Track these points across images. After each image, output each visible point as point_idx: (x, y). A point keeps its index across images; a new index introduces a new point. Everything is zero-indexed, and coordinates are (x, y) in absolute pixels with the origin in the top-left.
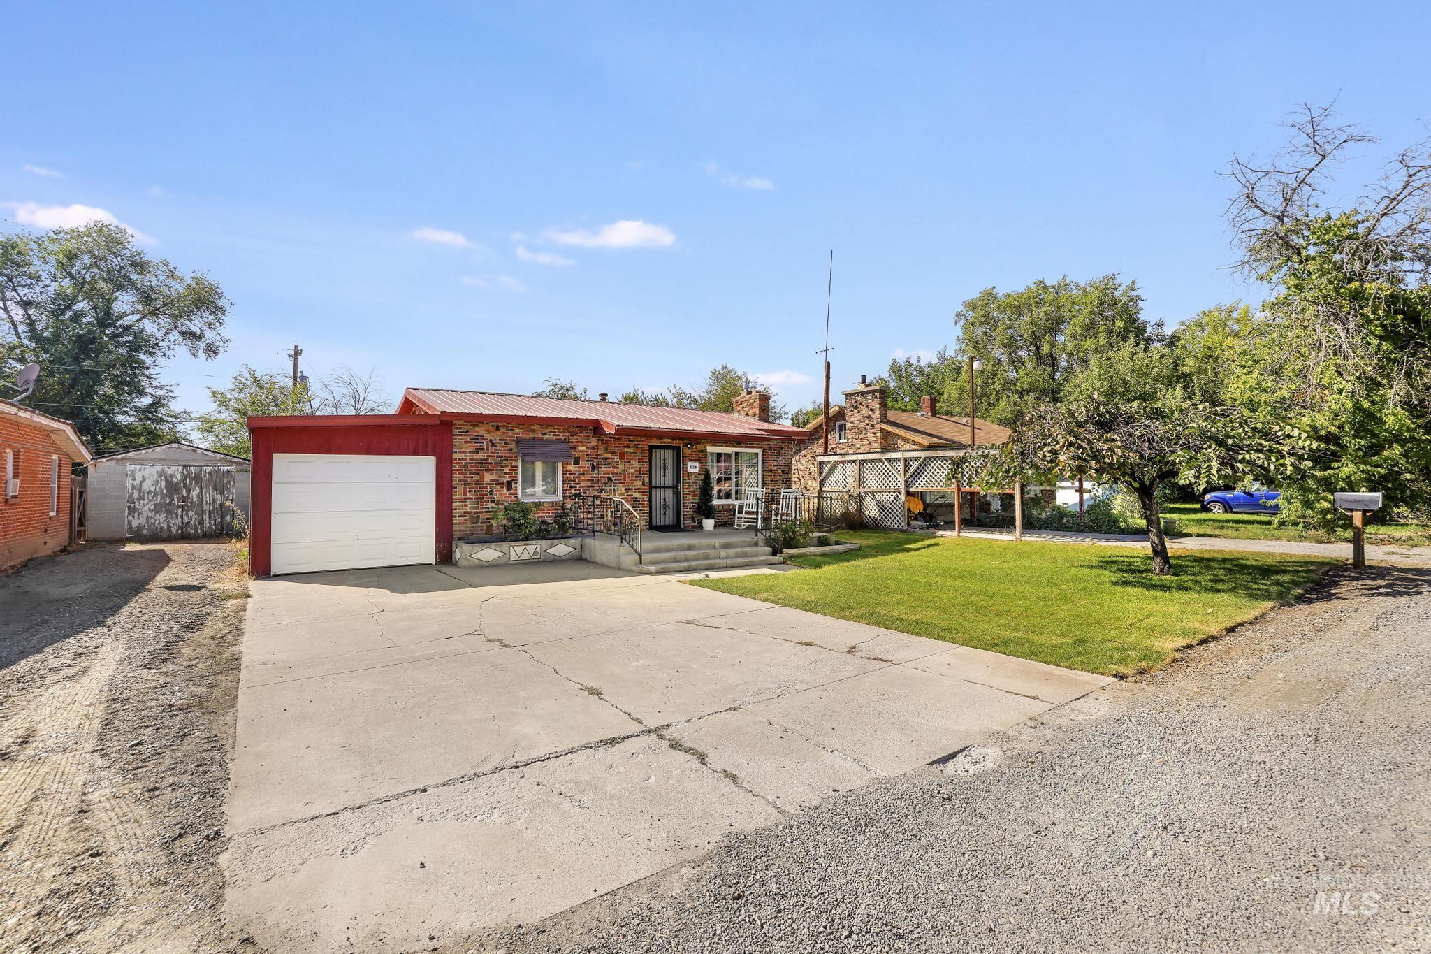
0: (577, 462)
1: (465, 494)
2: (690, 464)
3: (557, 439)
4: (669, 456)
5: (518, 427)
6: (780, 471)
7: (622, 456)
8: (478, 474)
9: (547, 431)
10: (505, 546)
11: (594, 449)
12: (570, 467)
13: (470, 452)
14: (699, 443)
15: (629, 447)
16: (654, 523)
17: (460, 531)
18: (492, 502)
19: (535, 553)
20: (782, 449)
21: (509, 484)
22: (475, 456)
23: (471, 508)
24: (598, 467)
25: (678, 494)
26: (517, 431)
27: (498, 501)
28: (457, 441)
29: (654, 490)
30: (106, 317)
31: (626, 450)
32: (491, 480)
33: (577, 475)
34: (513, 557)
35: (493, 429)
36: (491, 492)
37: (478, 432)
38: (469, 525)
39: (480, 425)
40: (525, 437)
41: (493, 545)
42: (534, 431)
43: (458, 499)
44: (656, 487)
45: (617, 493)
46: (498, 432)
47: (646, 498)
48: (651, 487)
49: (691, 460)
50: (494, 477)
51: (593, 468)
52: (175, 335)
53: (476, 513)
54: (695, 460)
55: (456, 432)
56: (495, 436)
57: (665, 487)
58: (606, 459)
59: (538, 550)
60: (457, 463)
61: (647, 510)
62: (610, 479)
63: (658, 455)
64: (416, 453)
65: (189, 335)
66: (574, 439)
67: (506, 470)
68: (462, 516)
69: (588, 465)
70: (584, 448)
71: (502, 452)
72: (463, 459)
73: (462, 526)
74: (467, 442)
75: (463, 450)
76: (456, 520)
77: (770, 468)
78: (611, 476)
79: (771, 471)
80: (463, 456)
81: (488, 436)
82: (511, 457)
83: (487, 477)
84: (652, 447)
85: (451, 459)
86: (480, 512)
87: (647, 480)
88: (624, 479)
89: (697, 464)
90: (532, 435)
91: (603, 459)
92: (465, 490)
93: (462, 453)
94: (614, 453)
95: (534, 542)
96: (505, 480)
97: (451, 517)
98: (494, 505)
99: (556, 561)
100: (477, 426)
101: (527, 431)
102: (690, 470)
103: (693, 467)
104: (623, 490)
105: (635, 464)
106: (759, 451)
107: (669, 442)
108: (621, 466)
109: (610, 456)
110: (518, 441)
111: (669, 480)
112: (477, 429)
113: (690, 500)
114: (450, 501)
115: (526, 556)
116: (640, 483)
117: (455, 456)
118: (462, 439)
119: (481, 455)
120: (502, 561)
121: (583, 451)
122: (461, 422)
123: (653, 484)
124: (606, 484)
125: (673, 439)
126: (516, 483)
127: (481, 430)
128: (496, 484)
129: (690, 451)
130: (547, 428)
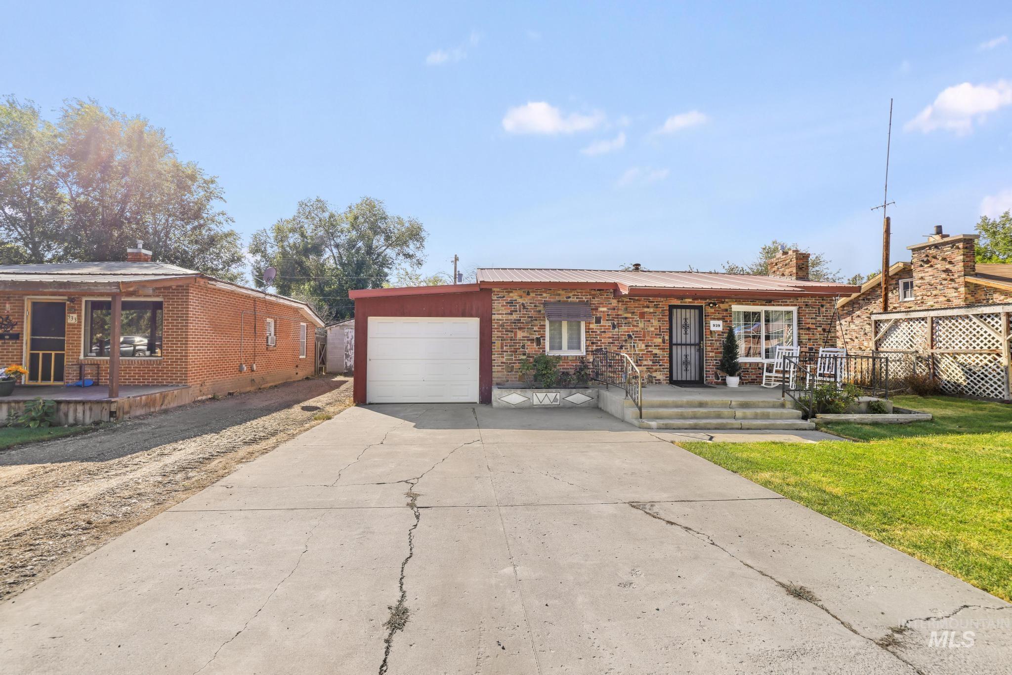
0: (598, 321)
1: (502, 348)
2: (712, 322)
3: (579, 301)
4: (692, 315)
5: (545, 292)
6: (820, 329)
7: (642, 315)
8: (512, 332)
9: (571, 295)
10: (529, 393)
11: (614, 309)
12: (591, 326)
13: (506, 314)
14: (723, 303)
15: (648, 307)
16: (675, 378)
17: (498, 378)
18: (524, 354)
19: (555, 400)
20: (822, 306)
21: (538, 340)
22: (510, 317)
23: (507, 359)
24: (619, 325)
25: (700, 351)
26: (545, 295)
27: (529, 354)
28: (495, 305)
29: (674, 348)
31: (646, 310)
32: (523, 337)
33: (598, 333)
34: (536, 402)
35: (525, 295)
36: (523, 347)
37: (512, 297)
38: (505, 373)
39: (514, 291)
40: (552, 300)
41: (519, 391)
42: (559, 295)
43: (496, 351)
44: (677, 345)
45: (637, 349)
46: (529, 297)
47: (666, 354)
48: (671, 345)
49: (714, 319)
50: (525, 334)
51: (614, 327)
53: (510, 363)
54: (718, 319)
55: (494, 298)
56: (526, 300)
57: (686, 345)
58: (626, 318)
59: (558, 397)
60: (496, 323)
61: (667, 365)
62: (630, 336)
63: (678, 314)
64: (464, 315)
66: (595, 301)
67: (536, 328)
68: (500, 366)
69: (609, 323)
70: (605, 309)
71: (532, 313)
72: (500, 320)
73: (500, 374)
74: (502, 306)
75: (500, 312)
76: (495, 369)
77: (807, 326)
78: (631, 334)
79: (809, 329)
80: (500, 317)
81: (520, 301)
82: (540, 317)
83: (520, 334)
84: (672, 307)
85: (491, 320)
86: (514, 363)
87: (667, 338)
88: (644, 336)
89: (720, 322)
90: (557, 298)
91: (623, 318)
92: (502, 344)
93: (500, 313)
94: (634, 313)
95: (554, 390)
96: (535, 337)
97: (491, 366)
98: (524, 357)
99: (573, 408)
100: (512, 292)
101: (554, 295)
102: (712, 328)
103: (716, 326)
104: (643, 347)
105: (655, 323)
106: (795, 309)
107: (690, 302)
108: (641, 325)
109: (630, 315)
110: (545, 304)
111: (692, 336)
112: (511, 294)
113: (713, 357)
114: (490, 353)
115: (546, 402)
116: (660, 340)
117: (494, 317)
118: (499, 303)
119: (515, 316)
120: (527, 404)
121: (604, 312)
122: (498, 290)
123: (674, 341)
124: (626, 340)
125: (694, 299)
126: (544, 340)
127: (514, 296)
128: (528, 340)
129: (713, 310)
130: (571, 292)
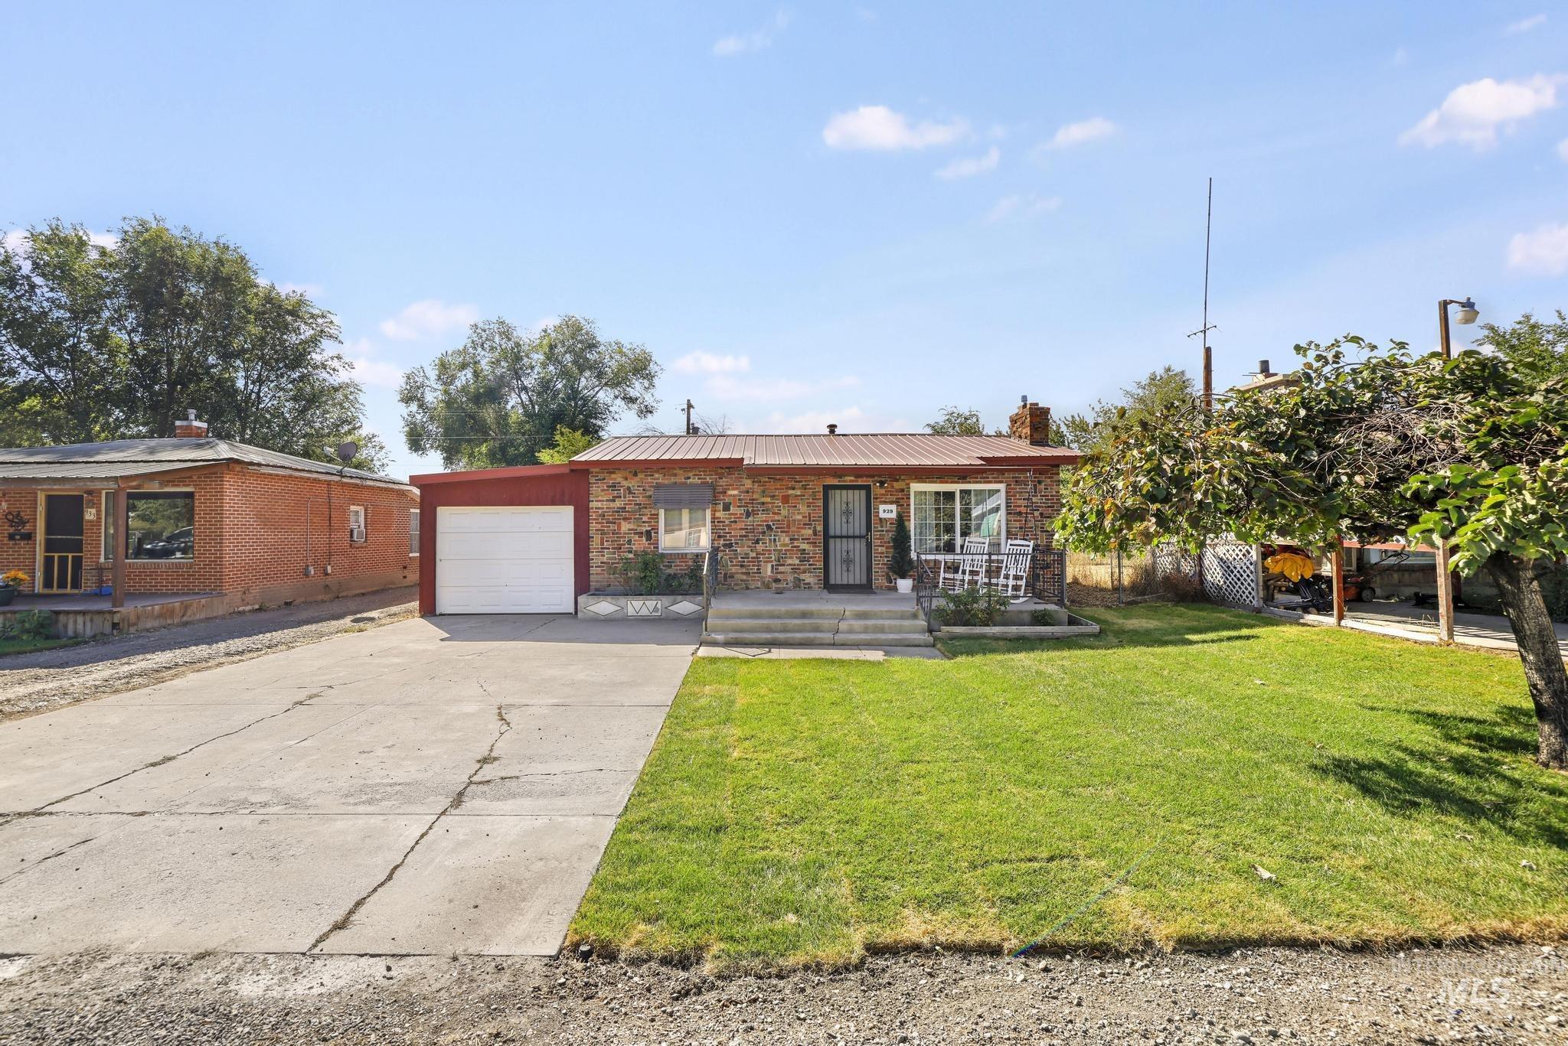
0: (726, 508)
1: (602, 544)
2: (882, 507)
3: (702, 483)
4: (857, 498)
5: (657, 472)
6: (1036, 514)
7: (786, 499)
8: (614, 523)
9: (690, 474)
10: (623, 601)
11: (748, 492)
12: (718, 514)
13: (607, 501)
14: (897, 481)
15: (794, 489)
16: (832, 582)
17: (597, 582)
18: (630, 552)
19: (655, 609)
20: (1040, 482)
21: (648, 533)
22: (612, 505)
23: (609, 558)
24: (754, 513)
25: (869, 545)
26: (657, 476)
27: (636, 551)
28: (594, 489)
29: (831, 541)
30: (574, 394)
31: (791, 492)
32: (629, 530)
33: (727, 522)
34: (630, 611)
35: (631, 476)
36: (629, 542)
37: (615, 479)
38: (606, 575)
39: (617, 471)
40: (666, 482)
41: (612, 599)
42: (675, 475)
43: (595, 548)
44: (835, 537)
45: (778, 543)
46: (637, 479)
47: (820, 550)
48: (827, 536)
49: (885, 503)
50: (632, 526)
51: (748, 515)
52: (619, 401)
53: (613, 563)
54: (891, 503)
55: (592, 480)
56: (632, 483)
57: (848, 537)
58: (763, 503)
59: (659, 606)
60: (594, 512)
61: (821, 564)
62: (769, 527)
63: (836, 497)
64: (553, 503)
65: (632, 400)
66: (723, 482)
67: (645, 519)
68: (599, 567)
69: (742, 510)
70: (735, 492)
71: (640, 499)
72: (599, 508)
73: (599, 578)
74: (603, 490)
75: (600, 498)
76: (593, 570)
77: (1018, 509)
78: (771, 523)
79: (1020, 513)
80: (599, 505)
81: (625, 483)
82: (651, 504)
83: (625, 527)
84: (827, 489)
85: (588, 509)
86: (618, 563)
87: (820, 528)
88: (788, 526)
89: (894, 507)
90: (673, 480)
91: (759, 503)
92: (602, 539)
93: (600, 500)
94: (774, 496)
95: (655, 597)
96: (644, 529)
97: (588, 567)
98: (631, 556)
99: (677, 621)
100: (614, 473)
101: (669, 475)
102: (882, 515)
103: (887, 512)
104: (787, 540)
105: (803, 509)
106: (1002, 487)
107: (851, 481)
108: (784, 512)
109: (769, 500)
110: (658, 487)
111: (856, 526)
112: (613, 476)
113: (882, 553)
114: (587, 550)
115: (644, 611)
116: (810, 532)
117: (591, 505)
118: (598, 487)
119: (618, 504)
120: (618, 617)
121: (734, 496)
122: (597, 470)
123: (832, 532)
124: (764, 533)
125: (858, 476)
126: (657, 533)
127: (618, 477)
128: (635, 534)
129: (883, 491)
130: (691, 471)
